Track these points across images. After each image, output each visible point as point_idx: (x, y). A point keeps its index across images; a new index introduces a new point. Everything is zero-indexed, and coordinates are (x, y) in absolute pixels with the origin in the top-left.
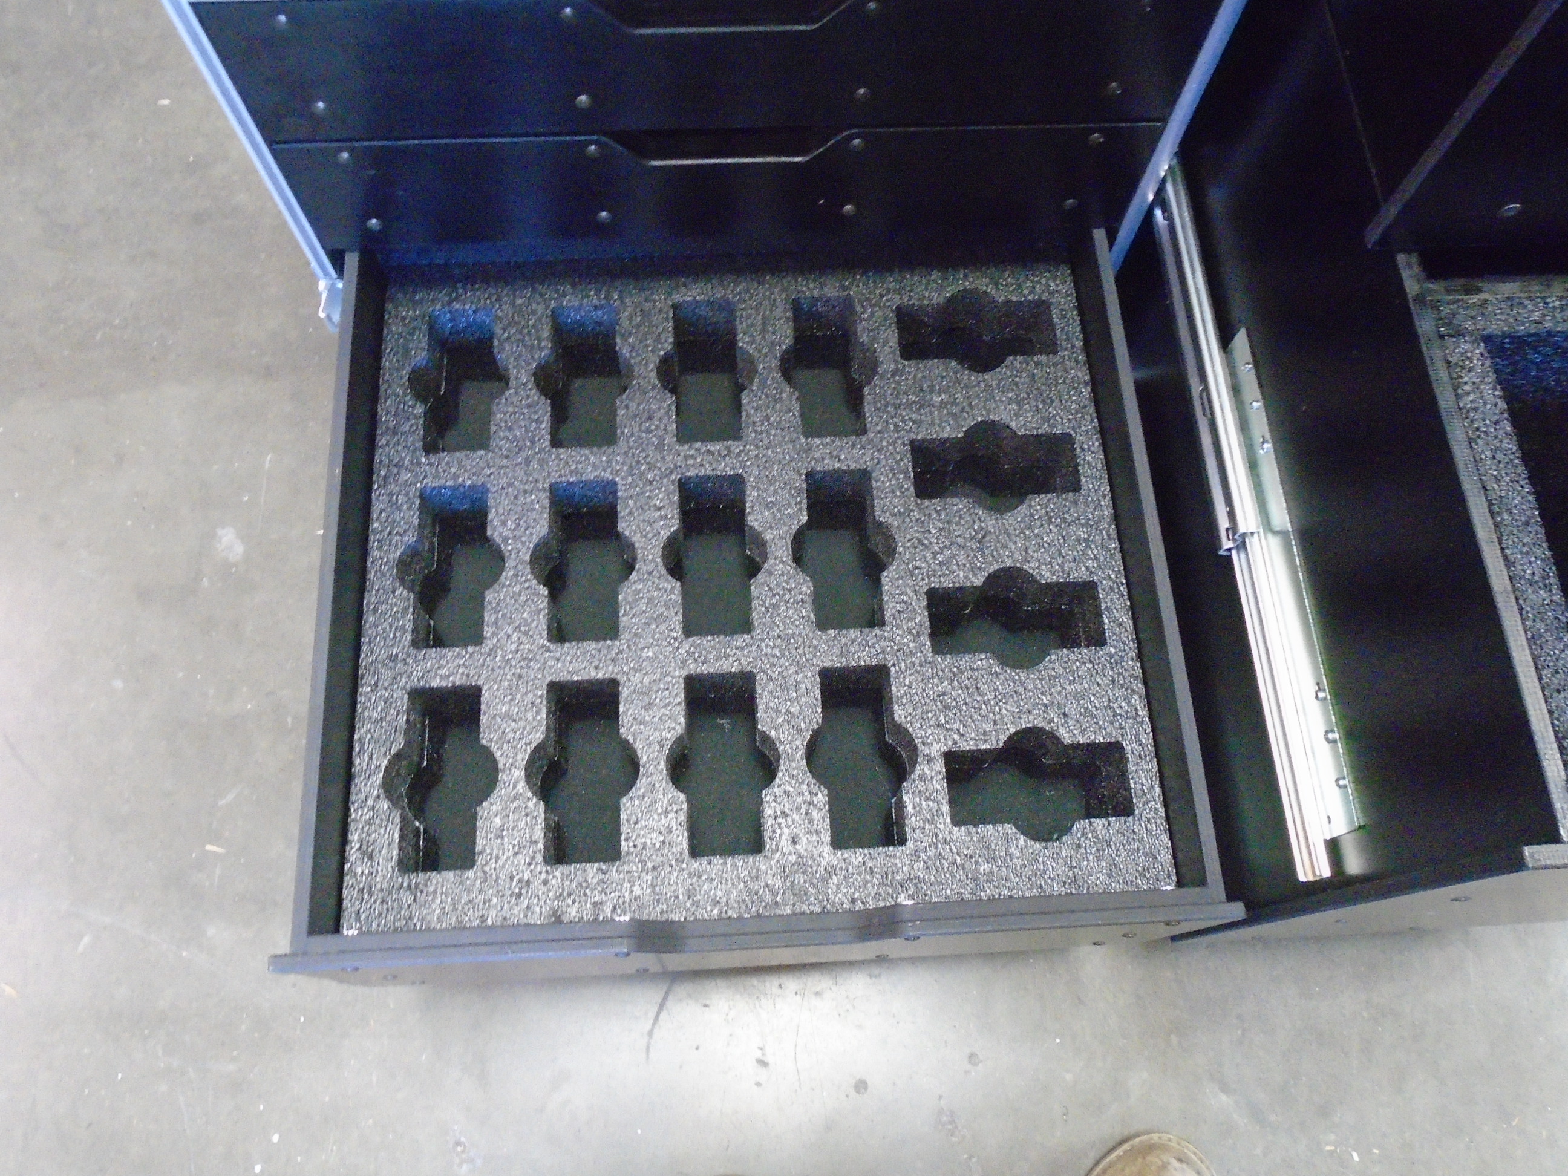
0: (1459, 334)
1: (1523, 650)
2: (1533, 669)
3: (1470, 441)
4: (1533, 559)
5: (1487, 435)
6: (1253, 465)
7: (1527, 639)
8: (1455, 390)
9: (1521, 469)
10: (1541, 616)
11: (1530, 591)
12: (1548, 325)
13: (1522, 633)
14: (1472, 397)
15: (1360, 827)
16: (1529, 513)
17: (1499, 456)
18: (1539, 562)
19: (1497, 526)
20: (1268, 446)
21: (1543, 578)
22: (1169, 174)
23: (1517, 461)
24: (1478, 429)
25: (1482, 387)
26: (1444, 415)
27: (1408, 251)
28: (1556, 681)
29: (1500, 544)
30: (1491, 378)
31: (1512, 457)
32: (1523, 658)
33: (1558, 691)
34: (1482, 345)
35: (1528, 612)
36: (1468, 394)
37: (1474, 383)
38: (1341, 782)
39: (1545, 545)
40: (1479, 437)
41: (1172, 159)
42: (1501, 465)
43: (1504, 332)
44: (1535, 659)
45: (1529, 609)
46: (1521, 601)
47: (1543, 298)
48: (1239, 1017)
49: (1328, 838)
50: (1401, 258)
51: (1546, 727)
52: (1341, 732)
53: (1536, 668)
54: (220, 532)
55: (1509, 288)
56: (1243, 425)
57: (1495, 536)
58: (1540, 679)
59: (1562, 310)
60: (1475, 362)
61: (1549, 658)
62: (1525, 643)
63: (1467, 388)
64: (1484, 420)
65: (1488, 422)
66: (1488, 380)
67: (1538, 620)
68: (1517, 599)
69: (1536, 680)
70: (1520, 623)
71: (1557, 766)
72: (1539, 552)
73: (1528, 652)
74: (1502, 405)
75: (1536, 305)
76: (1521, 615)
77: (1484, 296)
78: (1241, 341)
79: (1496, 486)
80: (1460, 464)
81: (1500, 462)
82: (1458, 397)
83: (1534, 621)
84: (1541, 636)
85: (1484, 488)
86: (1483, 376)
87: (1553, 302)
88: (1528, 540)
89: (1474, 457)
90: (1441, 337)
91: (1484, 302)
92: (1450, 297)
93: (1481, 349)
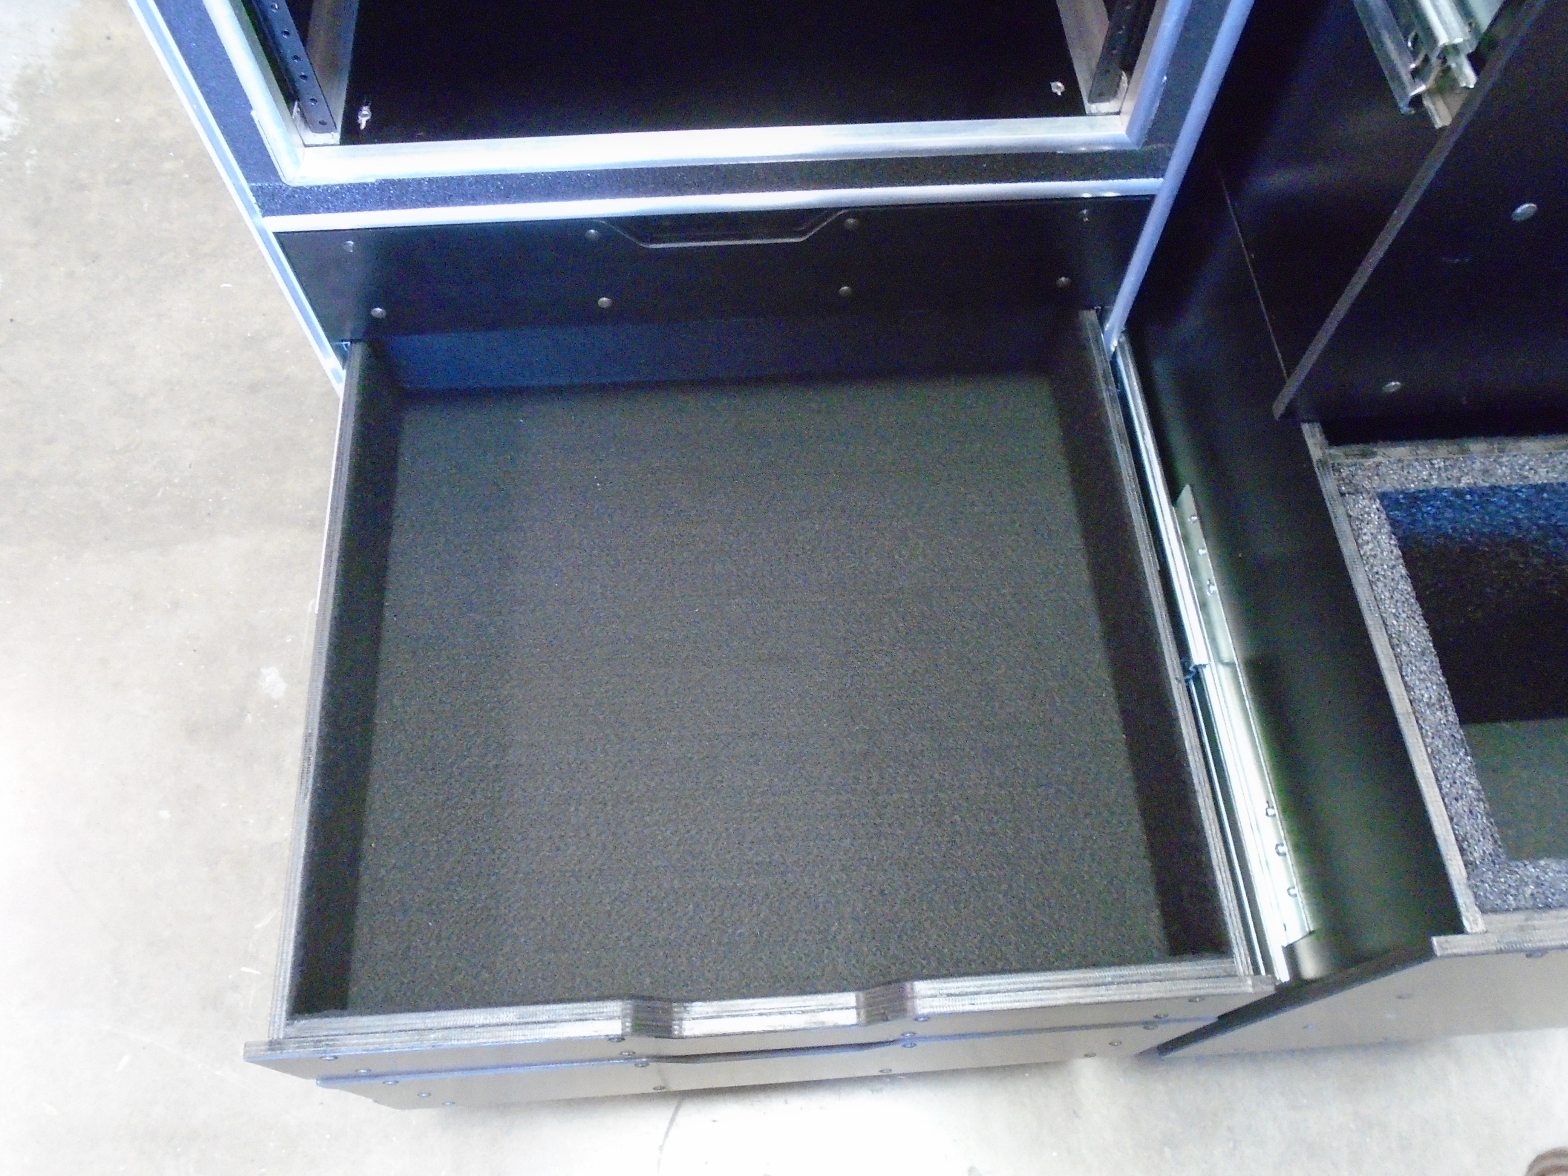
0: (1357, 491)
1: (1425, 764)
2: (1433, 780)
3: (1371, 583)
4: (1429, 684)
5: (1385, 578)
6: (1203, 606)
7: (1428, 754)
8: (1356, 540)
9: (1417, 606)
10: (1437, 734)
11: (1428, 712)
12: (1435, 483)
13: (1423, 749)
14: (1370, 546)
15: (1311, 933)
16: (1424, 645)
17: (1397, 596)
18: (1435, 687)
19: (1397, 656)
20: (1214, 588)
21: (1439, 701)
22: (1118, 349)
23: (1413, 601)
24: (1377, 573)
25: (1379, 537)
26: (1348, 562)
27: (1311, 421)
28: (1454, 791)
29: (1401, 672)
30: (1387, 528)
31: (1408, 597)
32: (1425, 771)
33: (1456, 799)
34: (1378, 501)
35: (1427, 731)
36: (1368, 542)
37: (1372, 534)
38: (1292, 892)
39: (1439, 672)
40: (1378, 580)
41: (1120, 337)
42: (1399, 604)
43: (1397, 491)
44: (1435, 772)
45: (1428, 728)
46: (1421, 722)
47: (1430, 460)
48: (1230, 1129)
49: (1285, 945)
50: (1306, 427)
51: (1447, 831)
52: (1289, 844)
53: (1437, 780)
54: (264, 671)
55: (1401, 451)
56: (1194, 570)
57: (1395, 665)
58: (1440, 789)
59: (1446, 470)
60: (1372, 515)
61: (1447, 771)
62: (1427, 760)
63: (1365, 538)
64: (1382, 565)
65: (1385, 567)
66: (1383, 531)
67: (1436, 738)
68: (1417, 718)
69: (1437, 790)
70: (1421, 741)
71: (1459, 865)
72: (1434, 678)
73: (1429, 767)
74: (1397, 552)
75: (1424, 466)
76: (1422, 734)
77: (1378, 459)
78: (1186, 496)
79: (1395, 623)
80: (1364, 605)
81: (1397, 601)
82: (1359, 546)
83: (1433, 738)
84: (1439, 752)
85: (1385, 623)
86: (1380, 528)
87: (1439, 463)
88: (1424, 668)
89: (1375, 597)
90: (1342, 495)
91: (1378, 465)
92: (1349, 461)
93: (1377, 504)
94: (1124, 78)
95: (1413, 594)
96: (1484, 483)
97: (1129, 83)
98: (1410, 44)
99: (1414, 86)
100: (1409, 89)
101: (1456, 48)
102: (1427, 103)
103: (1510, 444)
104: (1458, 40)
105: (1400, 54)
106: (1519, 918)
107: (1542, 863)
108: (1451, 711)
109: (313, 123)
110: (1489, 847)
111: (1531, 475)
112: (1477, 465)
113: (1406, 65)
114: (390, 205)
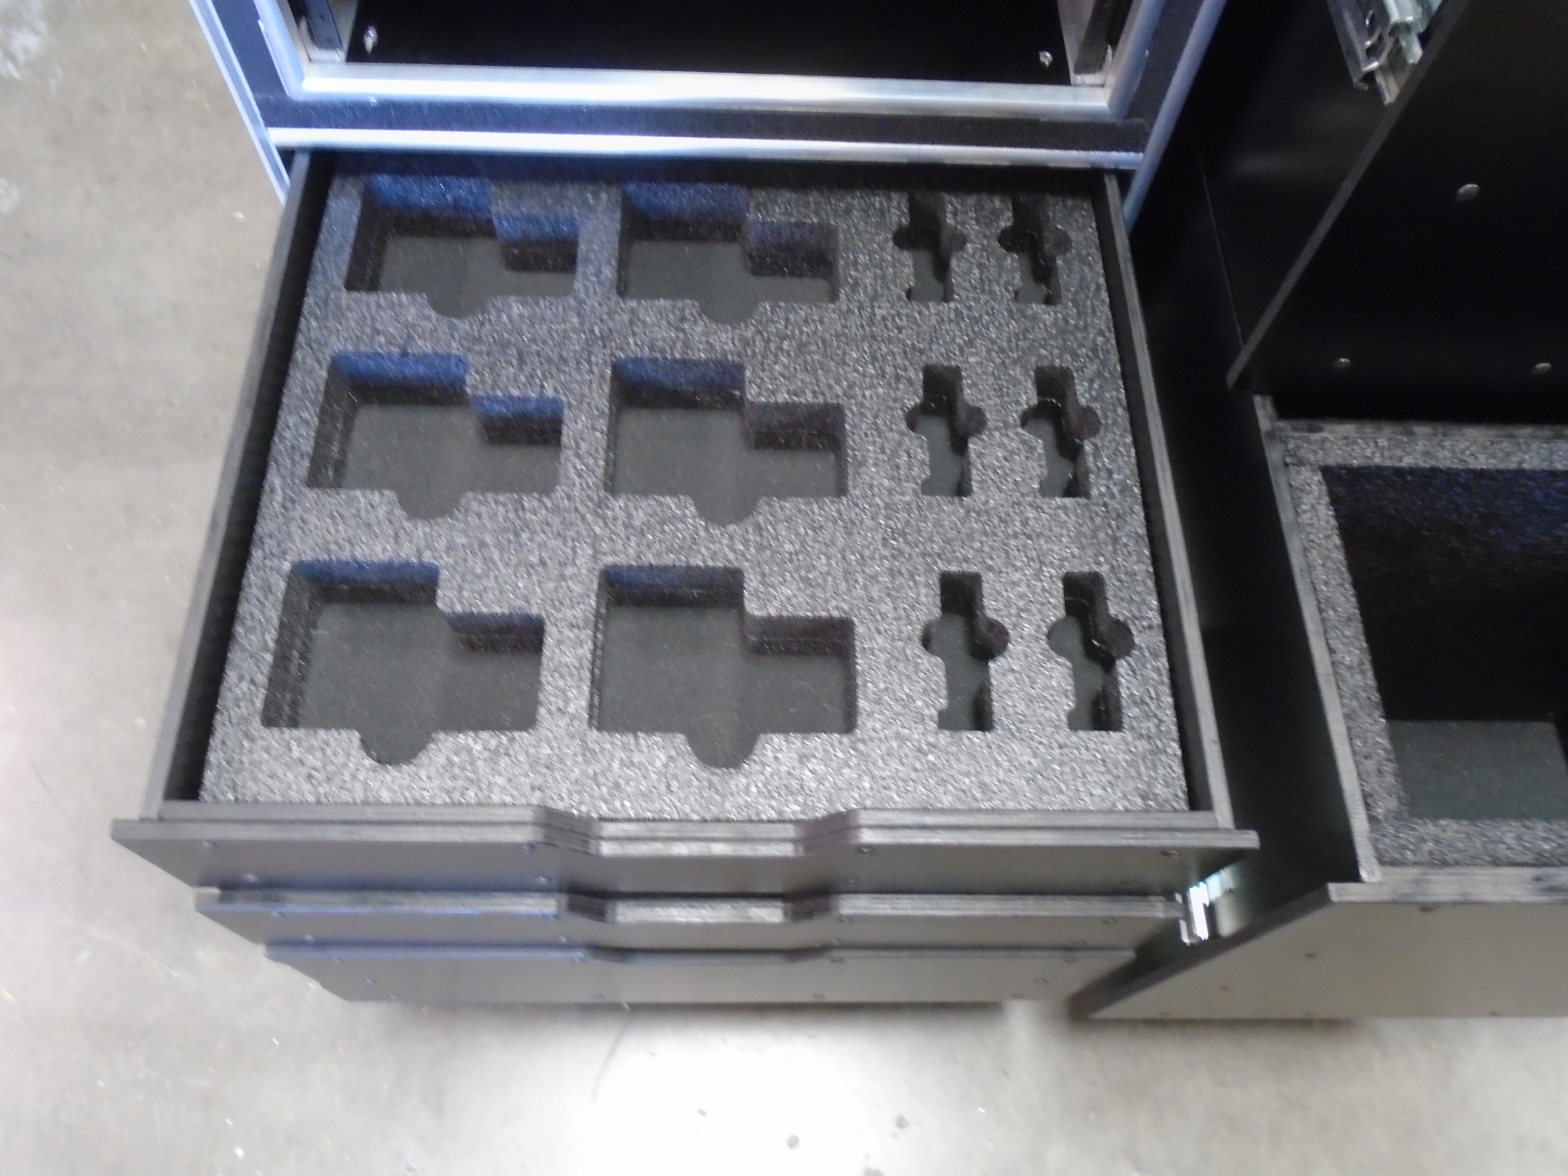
0: (1301, 463)
3: (1305, 550)
4: (1352, 649)
5: (1320, 546)
7: (1344, 714)
8: (1295, 509)
10: (1354, 696)
11: (1348, 674)
12: (1377, 460)
14: (1308, 515)
17: (1329, 564)
18: (1356, 652)
19: (1323, 620)
21: (1360, 665)
24: (1312, 541)
25: (1318, 507)
27: (1261, 393)
28: (1365, 749)
29: (1325, 636)
30: (1326, 499)
31: (1339, 565)
33: (1366, 758)
34: (1320, 473)
35: (1345, 692)
36: (1306, 512)
37: (1311, 504)
39: (1362, 638)
40: (1313, 547)
42: (1330, 572)
43: (1340, 465)
44: (1349, 729)
45: (1346, 689)
46: (1340, 683)
47: (1374, 439)
50: (1258, 400)
53: (1350, 739)
55: (1348, 429)
57: (1321, 629)
58: (1352, 747)
59: (1390, 449)
60: (1313, 486)
61: (1360, 731)
64: (1318, 534)
65: (1321, 536)
66: (1322, 501)
67: (1353, 699)
68: (1336, 680)
72: (1357, 644)
74: (1333, 522)
75: (1367, 444)
76: (1339, 694)
77: (1325, 434)
79: (1325, 589)
81: (1329, 569)
82: (1297, 514)
83: (1350, 699)
84: (1355, 713)
85: (1315, 589)
86: (1319, 498)
87: (1383, 442)
88: (1348, 633)
89: (1308, 564)
90: (1286, 465)
91: (1324, 440)
92: (1297, 434)
93: (1318, 477)
94: (1110, 51)
95: (1345, 562)
96: (1424, 463)
97: (1113, 55)
98: (1367, 22)
99: (1369, 62)
100: (1362, 65)
101: (1407, 27)
102: (1380, 79)
103: (1454, 430)
104: (1410, 19)
105: (1358, 30)
106: (1414, 872)
107: (1443, 822)
108: (1370, 674)
109: (319, 38)
110: (1393, 804)
111: (1471, 460)
112: (1420, 447)
113: (1362, 42)
114: (390, 126)
